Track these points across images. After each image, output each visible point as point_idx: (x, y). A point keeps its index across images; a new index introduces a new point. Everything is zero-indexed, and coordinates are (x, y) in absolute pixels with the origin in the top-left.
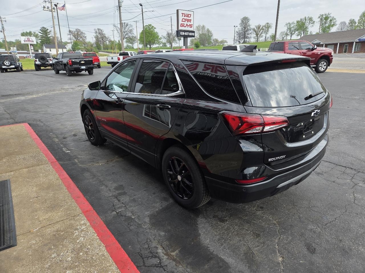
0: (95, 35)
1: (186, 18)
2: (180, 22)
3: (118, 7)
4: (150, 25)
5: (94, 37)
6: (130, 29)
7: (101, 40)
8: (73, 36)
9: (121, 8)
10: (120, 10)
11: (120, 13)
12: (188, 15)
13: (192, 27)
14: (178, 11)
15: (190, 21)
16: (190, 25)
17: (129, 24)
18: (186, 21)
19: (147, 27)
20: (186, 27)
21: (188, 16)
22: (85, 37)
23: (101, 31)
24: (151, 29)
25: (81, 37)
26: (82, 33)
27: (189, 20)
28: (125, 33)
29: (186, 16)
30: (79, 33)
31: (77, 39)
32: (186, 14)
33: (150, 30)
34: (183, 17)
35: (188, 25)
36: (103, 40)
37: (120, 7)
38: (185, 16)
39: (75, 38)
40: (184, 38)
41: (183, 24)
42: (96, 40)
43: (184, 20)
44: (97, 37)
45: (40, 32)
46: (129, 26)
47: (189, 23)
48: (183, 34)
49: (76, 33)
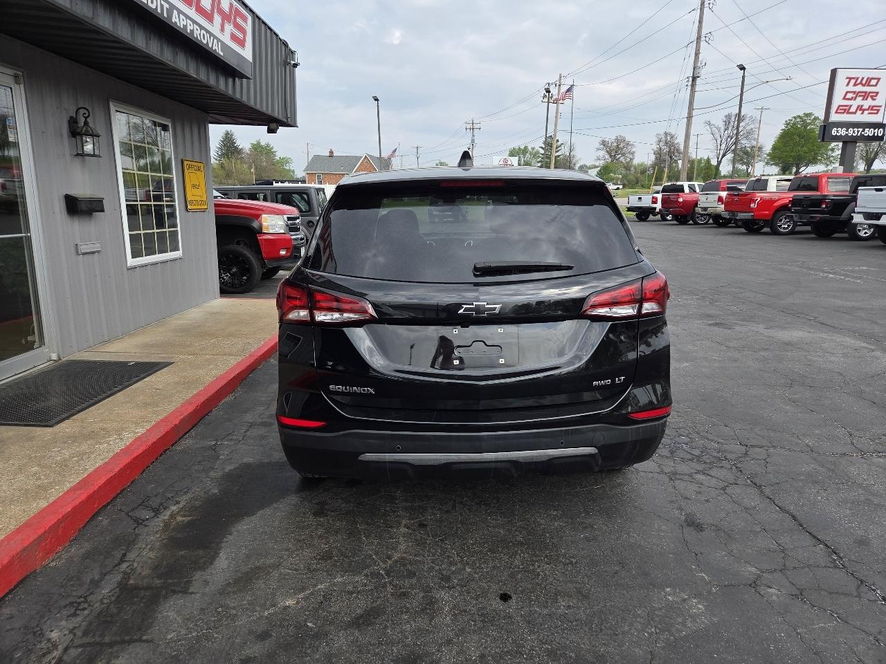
0: (655, 147)
1: (859, 88)
2: (838, 101)
3: (691, 79)
4: (808, 115)
5: (652, 152)
6: (748, 128)
7: (667, 158)
8: (607, 152)
9: (698, 81)
10: (693, 85)
11: (693, 91)
12: (869, 80)
13: (877, 113)
14: (834, 72)
15: (874, 95)
16: (871, 108)
17: (750, 117)
18: (859, 99)
19: (798, 120)
20: (855, 113)
21: (868, 83)
22: (633, 153)
23: (672, 137)
24: (810, 124)
25: (623, 155)
26: (628, 144)
27: (870, 92)
28: (732, 140)
29: (861, 83)
30: (621, 146)
31: (613, 157)
32: (863, 78)
33: (805, 127)
34: (851, 88)
35: (866, 107)
36: (671, 157)
37: (694, 79)
38: (855, 85)
39: (611, 156)
40: (845, 143)
41: (847, 106)
42: (656, 158)
43: (849, 96)
44: (659, 154)
45: (542, 148)
46: (747, 121)
47: (868, 103)
48: (842, 132)
49: (615, 144)
